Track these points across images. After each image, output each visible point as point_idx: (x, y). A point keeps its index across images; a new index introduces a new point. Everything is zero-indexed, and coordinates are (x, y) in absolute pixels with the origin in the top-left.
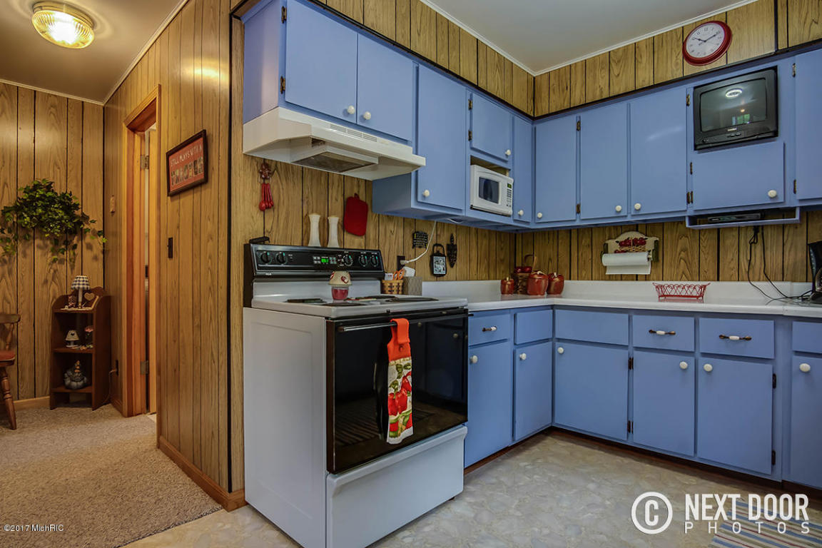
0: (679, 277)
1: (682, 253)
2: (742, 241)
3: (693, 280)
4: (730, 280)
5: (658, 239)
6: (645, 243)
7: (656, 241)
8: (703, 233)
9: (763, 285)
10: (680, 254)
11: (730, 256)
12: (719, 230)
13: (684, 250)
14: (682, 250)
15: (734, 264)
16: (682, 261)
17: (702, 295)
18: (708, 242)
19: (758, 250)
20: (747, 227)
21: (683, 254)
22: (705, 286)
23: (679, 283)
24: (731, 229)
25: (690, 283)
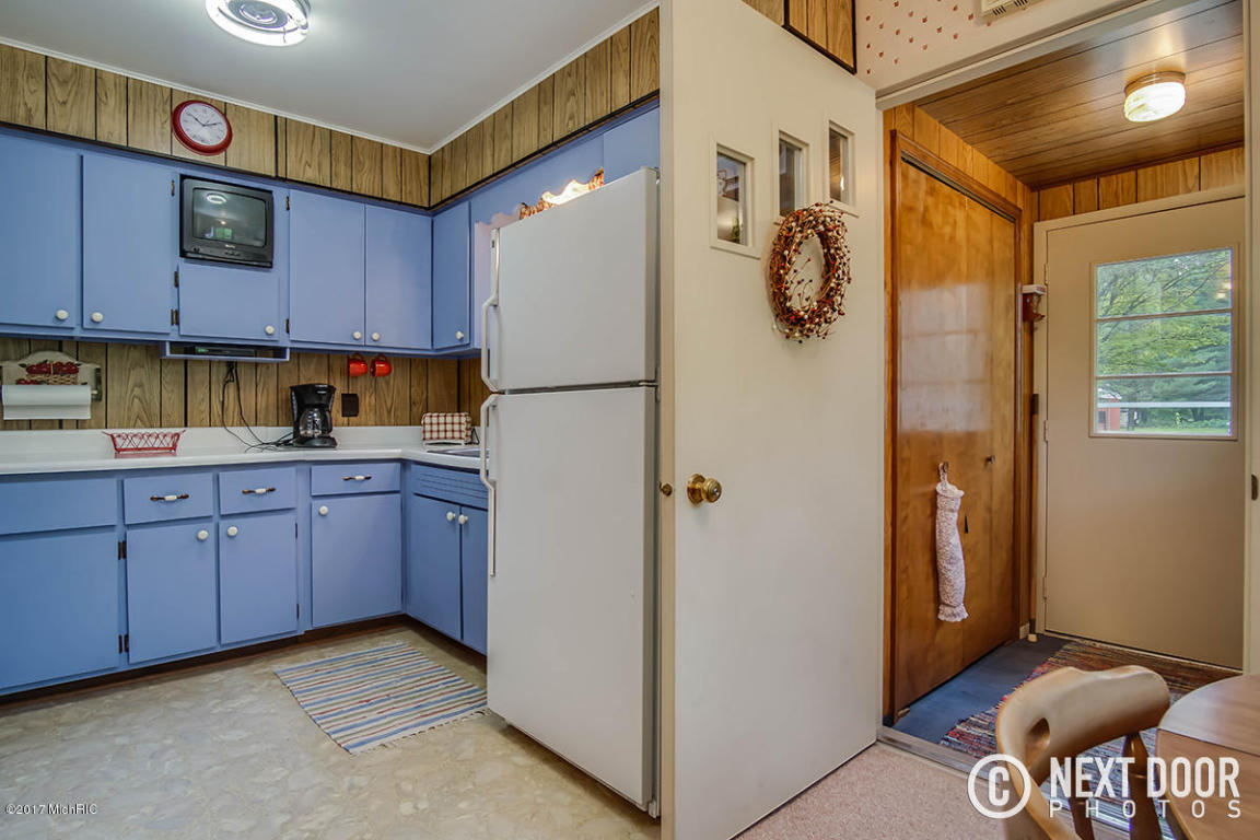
0: (132, 423)
1: (136, 389)
2: (214, 378)
3: (152, 427)
4: (201, 426)
5: (98, 367)
6: (76, 371)
7: (98, 370)
8: (164, 364)
9: (241, 431)
10: (132, 390)
11: (200, 396)
12: (186, 361)
13: (140, 385)
14: (135, 385)
15: (205, 406)
16: (136, 400)
17: (174, 447)
18: (173, 376)
19: (232, 388)
20: (219, 362)
21: (137, 391)
22: (178, 435)
23: (135, 431)
24: (200, 361)
25: (150, 431)
